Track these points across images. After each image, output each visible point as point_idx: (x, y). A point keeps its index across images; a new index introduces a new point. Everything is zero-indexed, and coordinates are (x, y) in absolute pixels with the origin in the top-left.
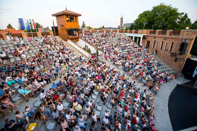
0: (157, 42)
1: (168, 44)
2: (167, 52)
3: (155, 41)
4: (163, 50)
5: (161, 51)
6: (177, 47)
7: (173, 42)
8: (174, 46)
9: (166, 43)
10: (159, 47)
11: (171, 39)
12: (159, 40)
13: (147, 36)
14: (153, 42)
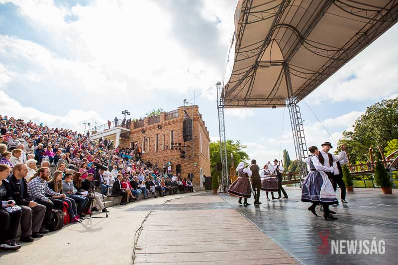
0: (148, 139)
1: (167, 135)
2: (169, 151)
3: (145, 137)
4: (161, 150)
5: (158, 153)
6: (180, 135)
7: (172, 129)
8: (176, 136)
9: (163, 136)
10: (153, 147)
11: (168, 126)
12: (151, 133)
13: (130, 133)
14: (142, 141)
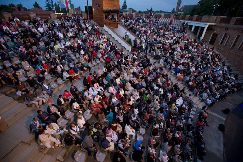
0: (228, 36)
3: (226, 34)
4: (236, 49)
5: (232, 50)
10: (230, 43)
12: (233, 33)
13: (215, 26)
14: (222, 36)
